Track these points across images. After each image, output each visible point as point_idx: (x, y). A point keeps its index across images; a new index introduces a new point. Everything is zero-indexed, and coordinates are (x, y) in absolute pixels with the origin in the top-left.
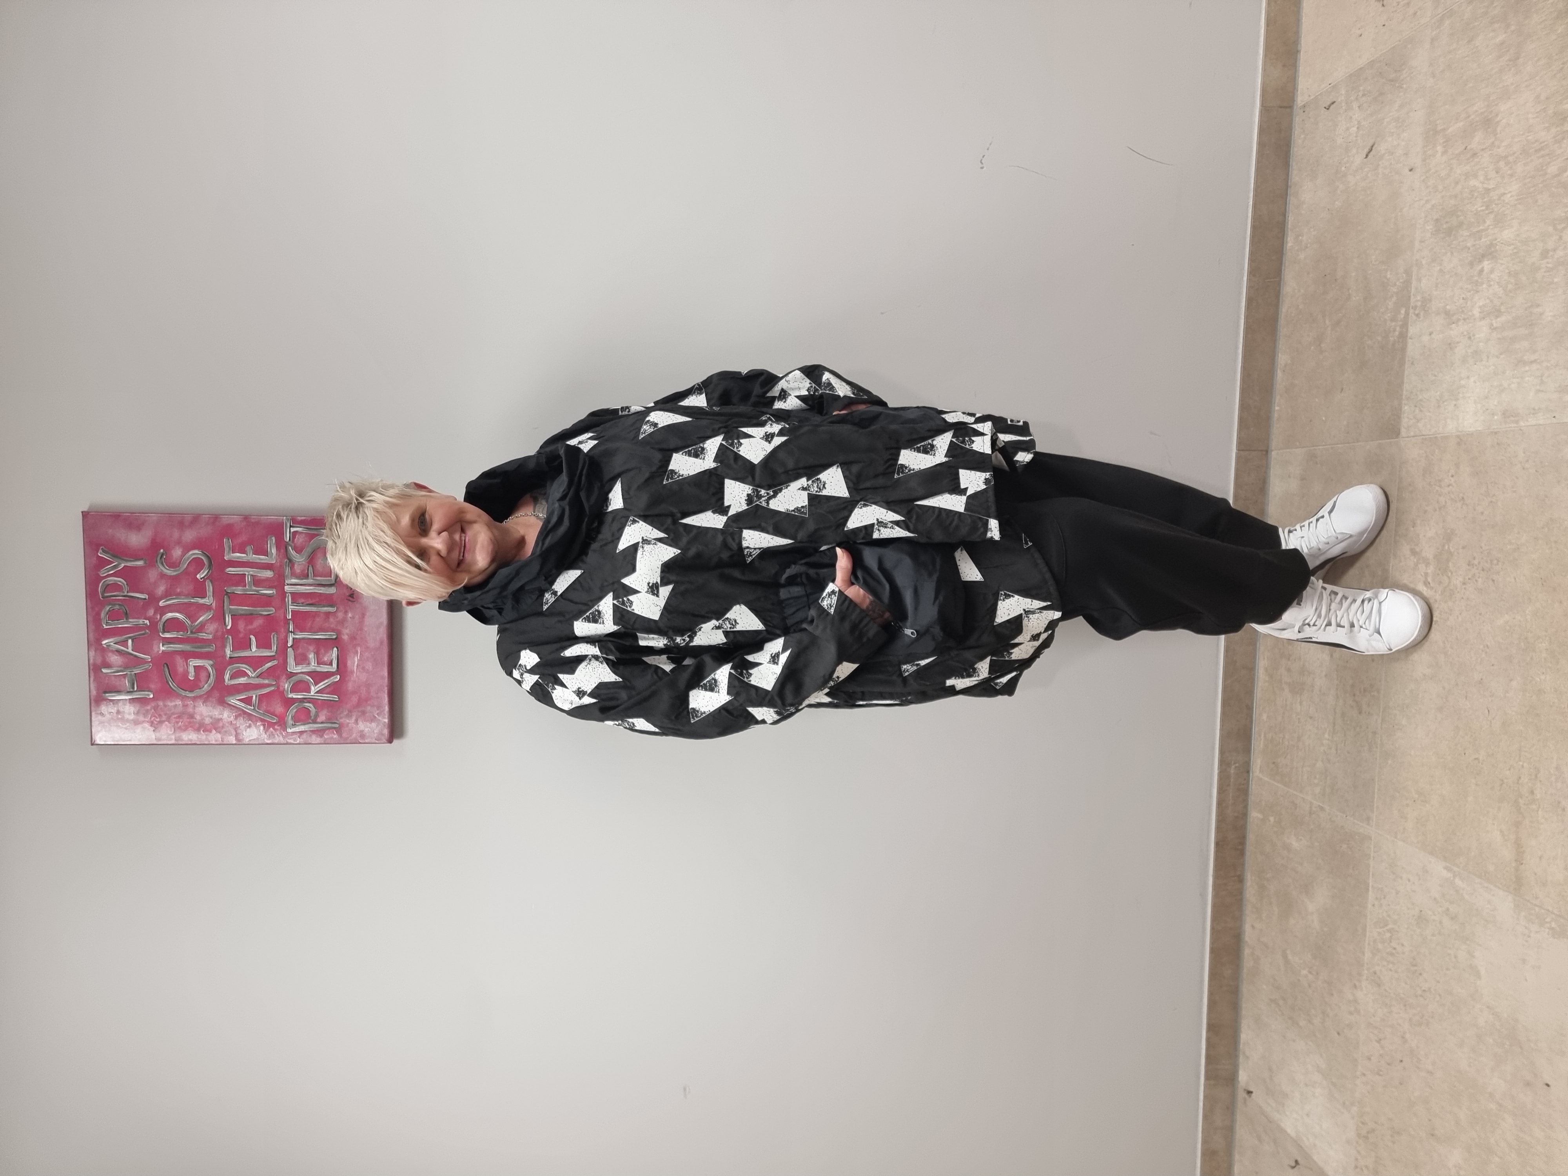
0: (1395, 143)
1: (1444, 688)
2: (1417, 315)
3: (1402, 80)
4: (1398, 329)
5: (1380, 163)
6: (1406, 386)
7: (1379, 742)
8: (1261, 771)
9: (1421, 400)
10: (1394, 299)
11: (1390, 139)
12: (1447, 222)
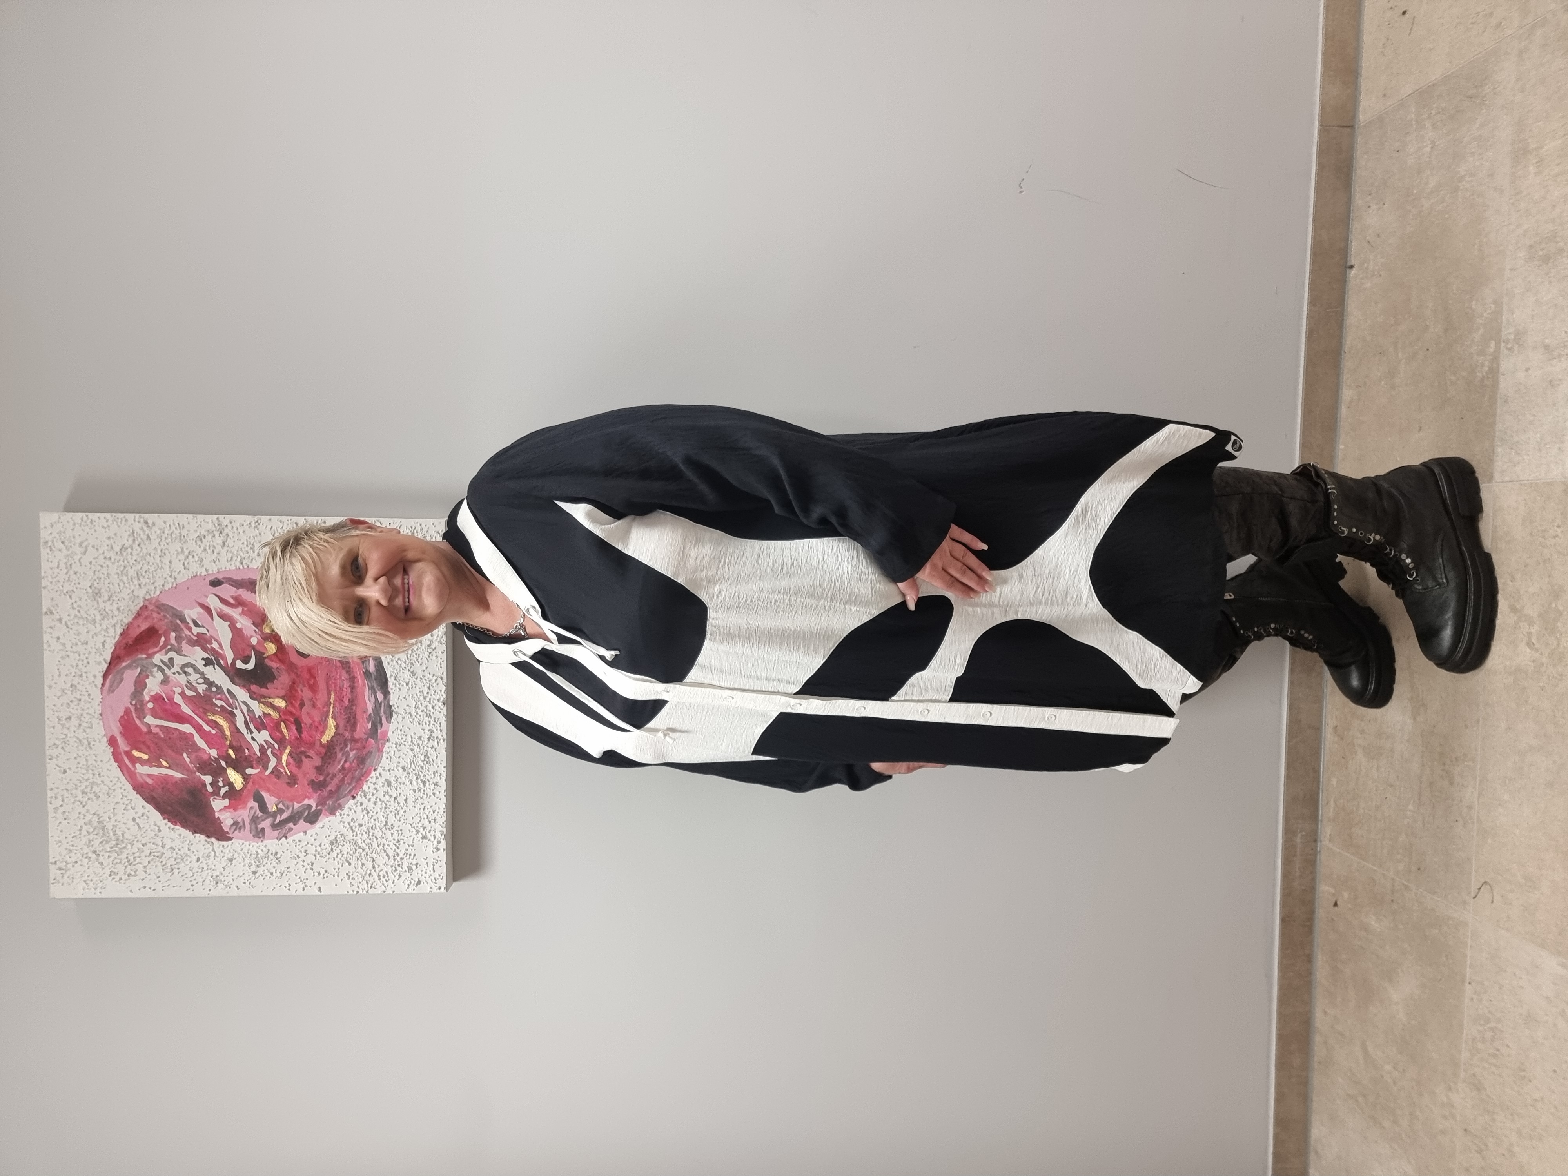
0: (1477, 163)
1: (1554, 762)
2: (1510, 349)
3: (1484, 97)
4: (1487, 363)
5: (1460, 185)
6: (1499, 426)
7: (1475, 818)
8: (1330, 841)
9: (1517, 442)
10: (1482, 331)
11: (1471, 159)
12: (1542, 249)
